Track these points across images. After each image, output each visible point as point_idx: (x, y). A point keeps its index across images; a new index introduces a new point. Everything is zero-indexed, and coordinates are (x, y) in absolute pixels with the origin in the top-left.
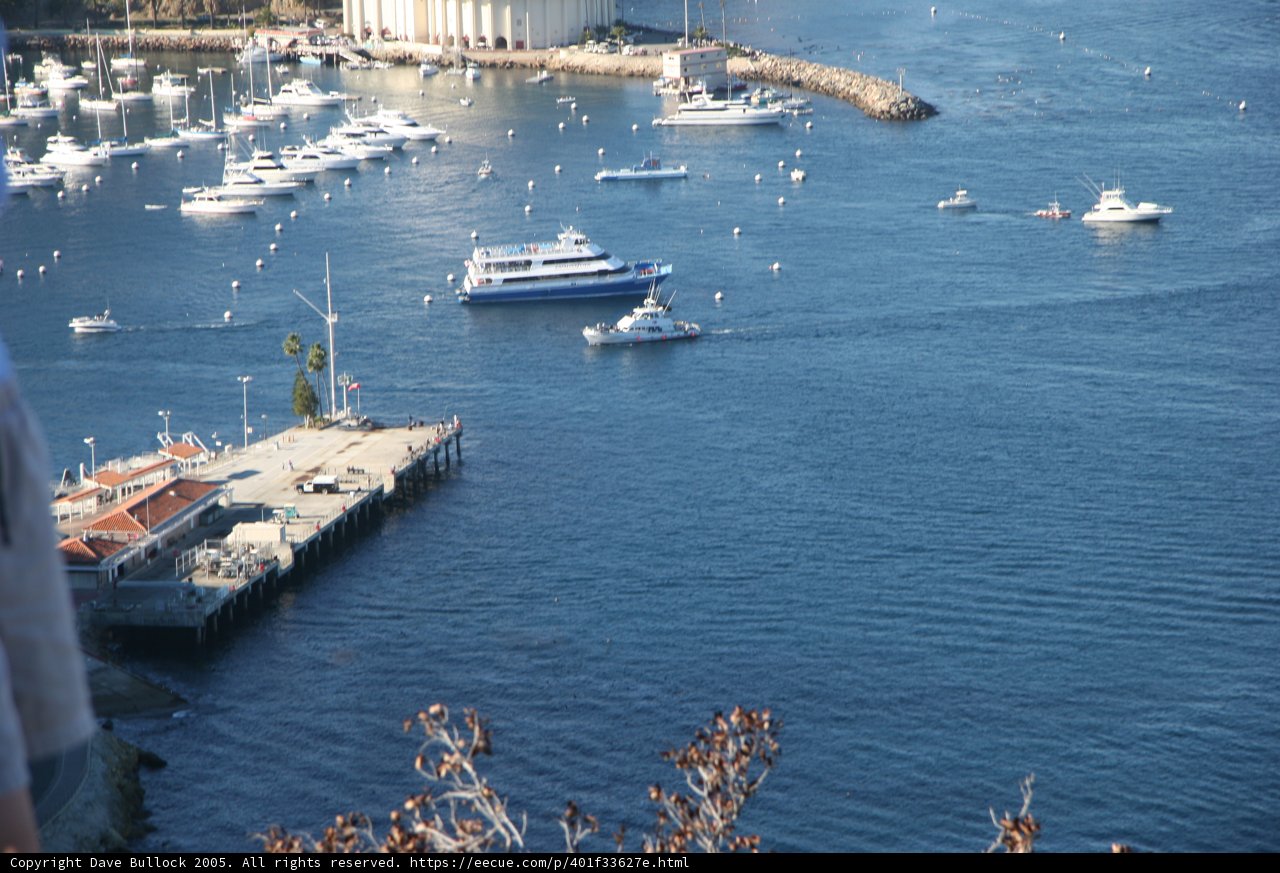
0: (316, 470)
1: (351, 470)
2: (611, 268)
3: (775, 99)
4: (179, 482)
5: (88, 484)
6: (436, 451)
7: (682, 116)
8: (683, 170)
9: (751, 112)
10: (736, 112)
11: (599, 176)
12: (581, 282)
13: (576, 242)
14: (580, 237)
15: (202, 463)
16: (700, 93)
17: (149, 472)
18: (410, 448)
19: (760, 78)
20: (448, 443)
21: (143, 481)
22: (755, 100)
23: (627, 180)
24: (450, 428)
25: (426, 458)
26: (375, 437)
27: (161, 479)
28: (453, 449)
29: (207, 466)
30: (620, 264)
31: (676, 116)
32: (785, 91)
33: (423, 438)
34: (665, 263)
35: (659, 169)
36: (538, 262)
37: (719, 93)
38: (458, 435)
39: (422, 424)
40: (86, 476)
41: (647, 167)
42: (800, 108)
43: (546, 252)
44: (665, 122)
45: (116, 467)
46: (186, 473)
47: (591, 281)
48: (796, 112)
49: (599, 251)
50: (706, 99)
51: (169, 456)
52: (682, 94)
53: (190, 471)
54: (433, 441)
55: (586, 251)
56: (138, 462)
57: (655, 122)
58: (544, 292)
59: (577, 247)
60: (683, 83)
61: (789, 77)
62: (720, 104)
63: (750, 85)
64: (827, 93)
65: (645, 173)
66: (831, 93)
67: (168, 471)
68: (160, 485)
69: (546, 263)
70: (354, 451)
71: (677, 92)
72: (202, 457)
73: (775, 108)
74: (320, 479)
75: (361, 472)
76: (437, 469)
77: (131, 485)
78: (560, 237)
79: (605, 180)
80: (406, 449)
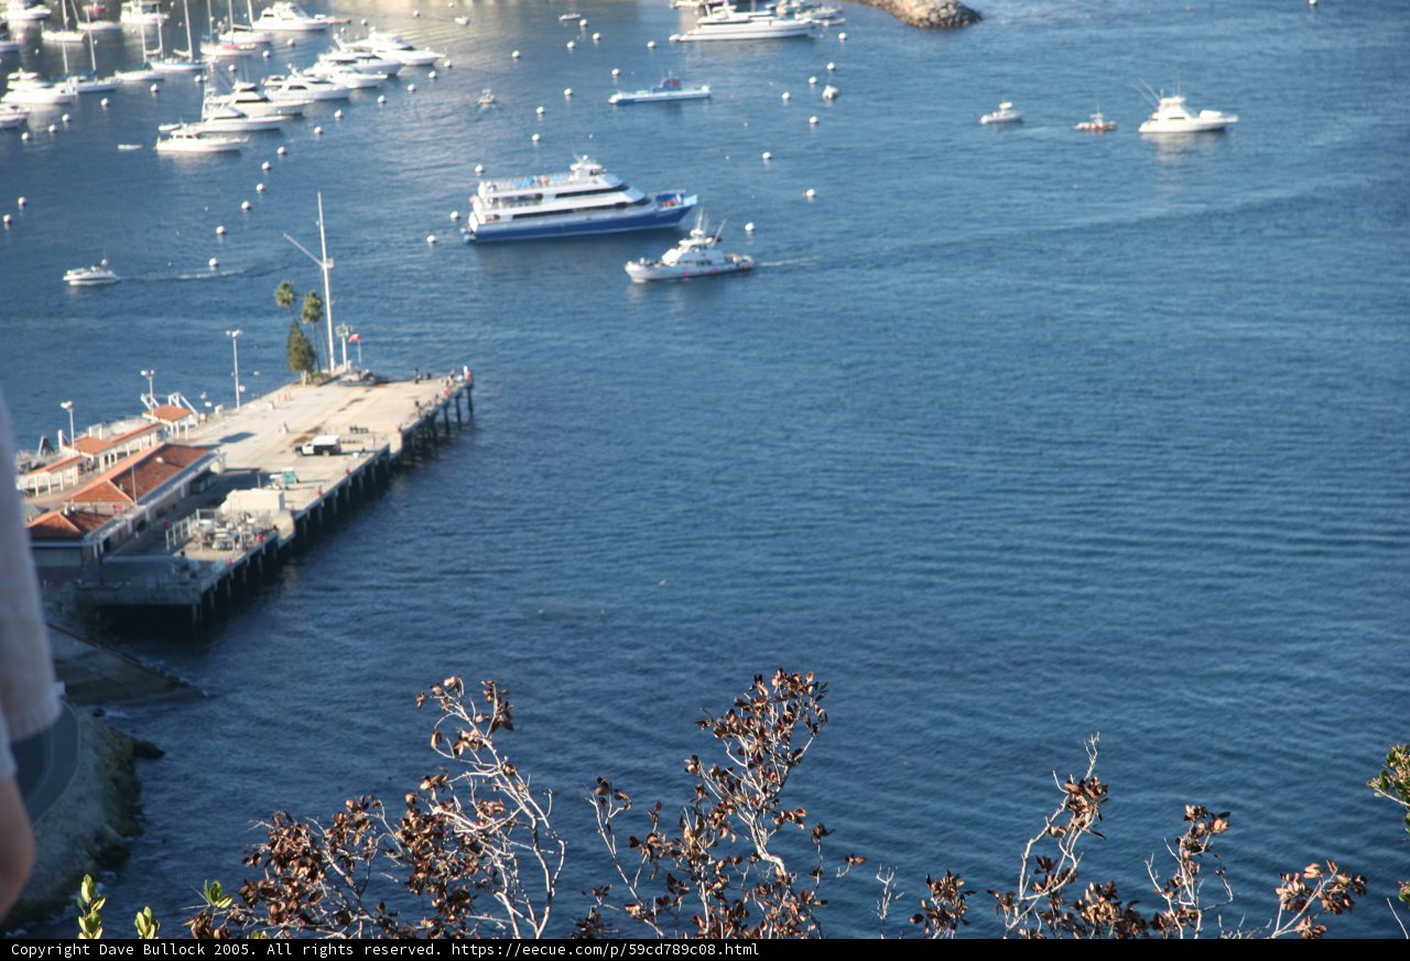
0: (316, 431)
1: (354, 429)
2: (630, 200)
3: (804, 9)
4: (167, 447)
5: (68, 452)
6: (446, 406)
7: (702, 30)
8: (705, 90)
9: (777, 24)
10: (761, 25)
11: (614, 99)
12: (597, 216)
13: (592, 173)
14: (596, 167)
15: (191, 426)
16: (721, 5)
17: (135, 438)
18: (417, 404)
20: (458, 396)
21: (127, 447)
22: (781, 11)
23: (645, 103)
24: (460, 380)
25: (435, 414)
26: (379, 392)
27: (147, 444)
28: (464, 402)
29: (195, 429)
30: (640, 196)
31: (696, 31)
33: (431, 392)
34: (689, 194)
35: (679, 89)
36: (550, 196)
37: (742, 4)
38: (469, 388)
39: (429, 377)
40: (66, 443)
41: (666, 88)
42: (831, 18)
43: (558, 184)
44: (684, 38)
45: (97, 432)
46: (174, 437)
47: (608, 215)
48: (826, 23)
49: (615, 181)
50: (728, 11)
51: (154, 420)
52: (702, 7)
53: (178, 435)
54: (442, 394)
55: (602, 183)
56: (122, 428)
57: (673, 38)
58: (558, 229)
59: (592, 178)
62: (744, 16)
65: (664, 95)
67: (154, 436)
68: (146, 451)
69: (559, 196)
70: (356, 409)
71: (696, 4)
72: (191, 420)
73: (804, 19)
74: (320, 440)
75: (365, 431)
76: (447, 424)
77: (114, 452)
78: (573, 167)
79: (621, 103)
80: (413, 404)
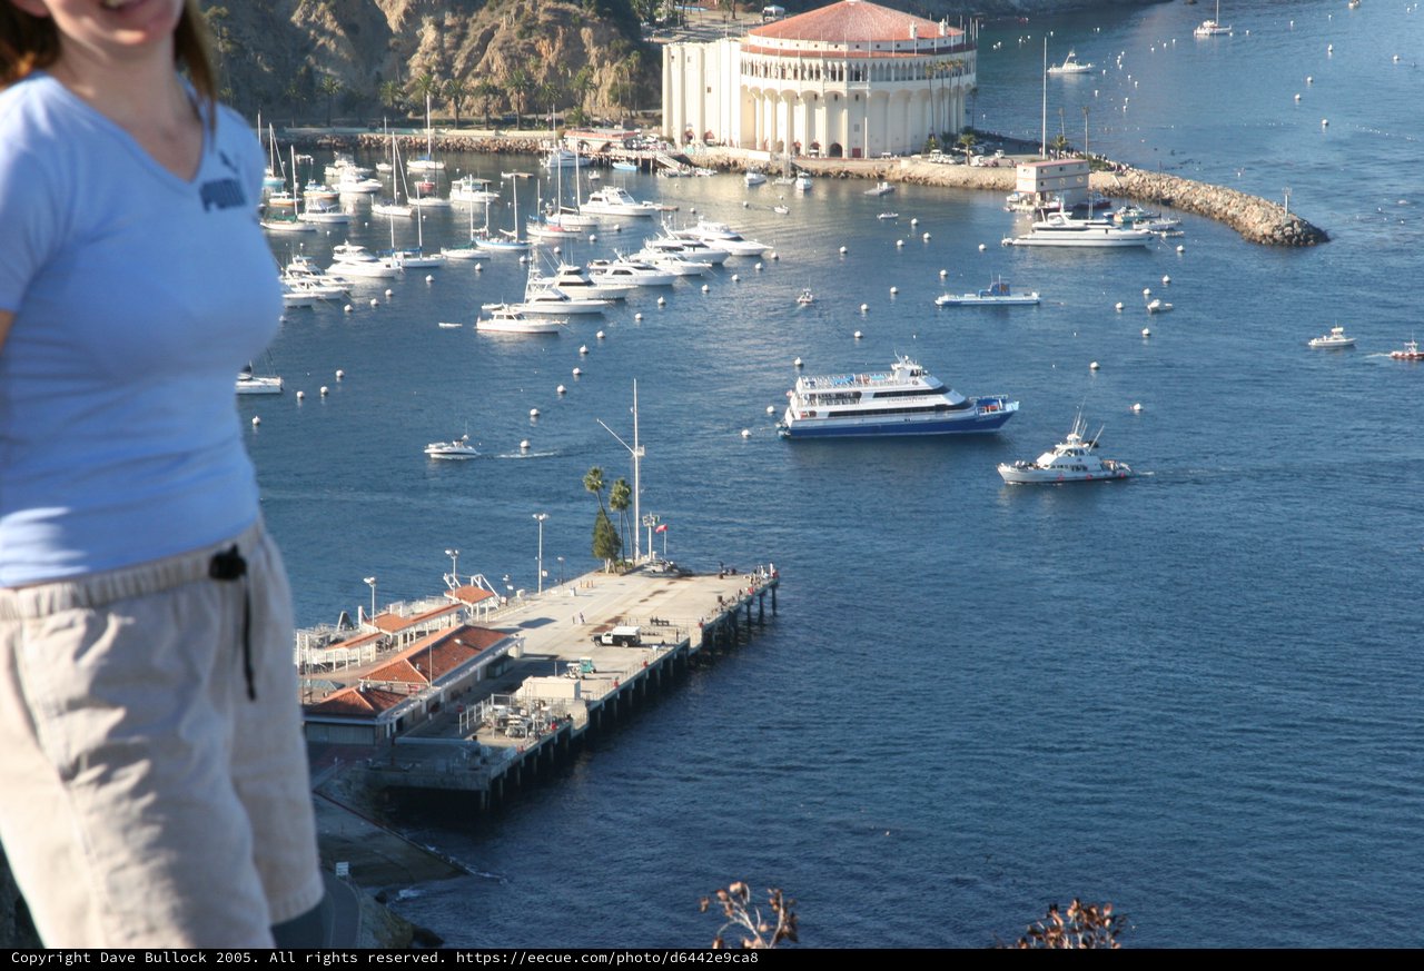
0: (616, 620)
1: (655, 621)
2: (950, 403)
3: (1142, 219)
4: (466, 628)
5: (367, 629)
6: (749, 603)
7: (1033, 235)
8: (1035, 296)
9: (1114, 233)
10: (1097, 233)
11: (940, 301)
12: (916, 418)
13: (912, 374)
14: (917, 368)
15: (491, 609)
16: (1057, 210)
17: (434, 618)
18: (720, 599)
19: (1124, 195)
20: (762, 594)
21: (426, 627)
22: (1118, 219)
23: (972, 306)
24: (765, 578)
25: (738, 610)
26: (682, 585)
27: (446, 625)
28: (767, 601)
29: (496, 612)
30: (960, 399)
31: (1029, 236)
32: (1154, 210)
33: (735, 588)
34: (1011, 400)
35: (1009, 295)
36: (868, 395)
37: (1078, 211)
38: (774, 586)
39: (734, 572)
40: (365, 619)
41: (995, 292)
42: (1170, 229)
43: (878, 383)
44: (1016, 242)
45: (398, 610)
46: (474, 619)
47: (926, 417)
48: (1164, 234)
49: (936, 383)
50: (1064, 218)
51: (455, 600)
52: (1037, 211)
53: (478, 617)
54: (746, 591)
55: (923, 384)
56: (422, 607)
57: (1005, 241)
58: (874, 428)
59: (912, 379)
60: (1038, 198)
61: (1159, 195)
62: (1079, 223)
63: (1114, 203)
64: (1202, 213)
65: (993, 299)
66: (1207, 214)
67: (454, 617)
68: (445, 632)
69: (877, 395)
70: (659, 600)
71: (1032, 208)
72: (492, 602)
73: (1143, 229)
74: (620, 630)
75: (666, 623)
76: (749, 622)
77: (413, 630)
78: (895, 367)
79: (948, 305)
80: (716, 599)
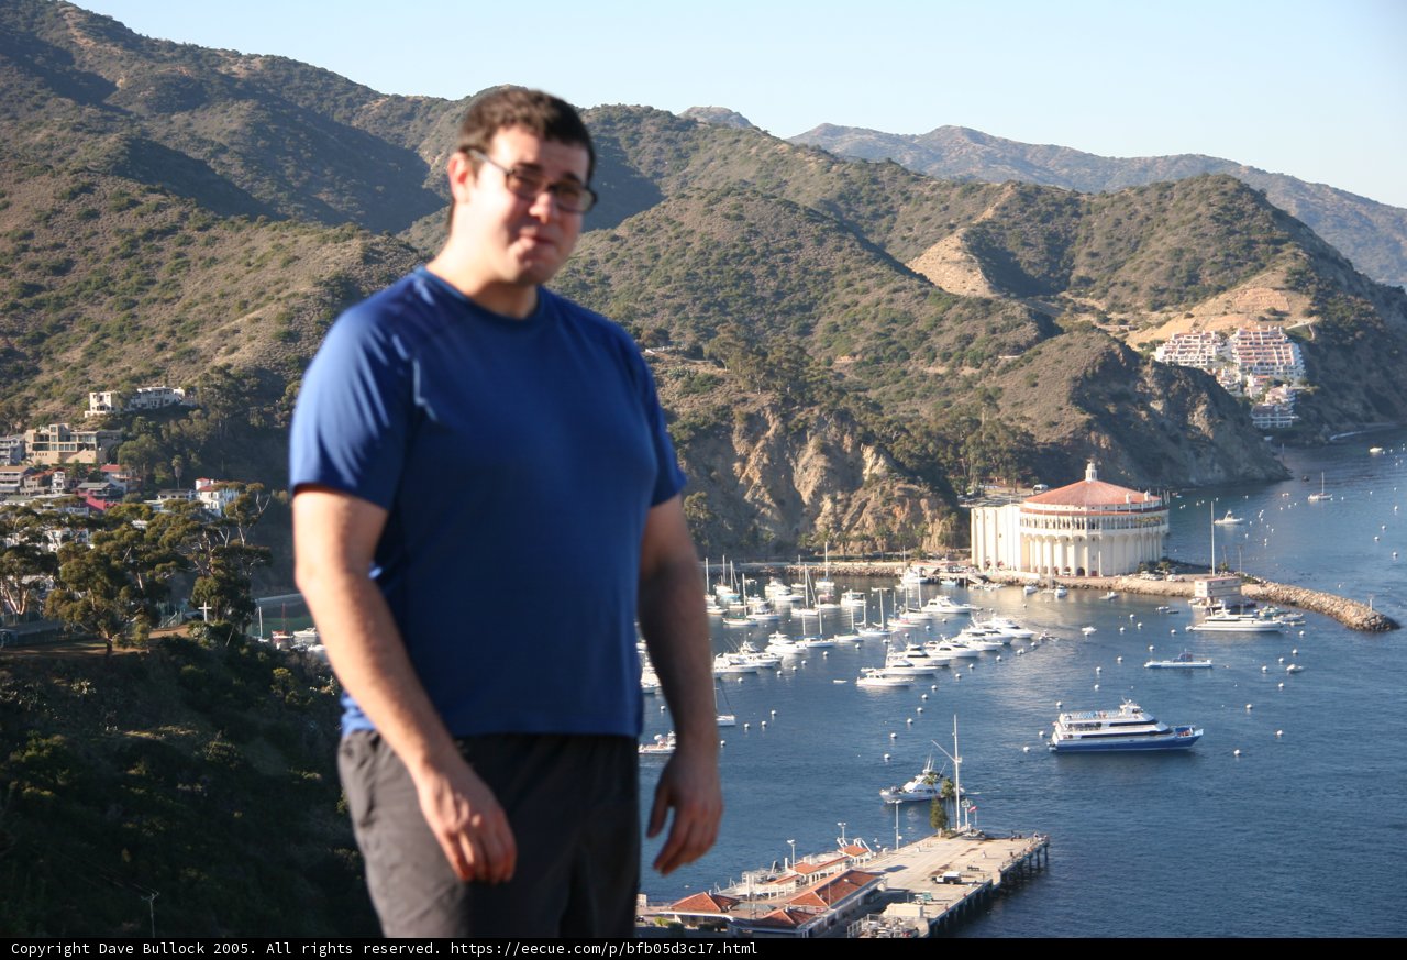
0: (946, 867)
1: (970, 868)
2: (1159, 730)
3: (1278, 614)
4: (851, 872)
5: (790, 872)
6: (1030, 856)
7: (1207, 625)
8: (1209, 662)
9: (1258, 623)
10: (1247, 623)
11: (1148, 665)
12: (1137, 739)
13: (1134, 712)
14: (1137, 707)
15: (867, 860)
16: (1220, 608)
17: (830, 865)
18: (1012, 854)
19: (1266, 599)
20: (1038, 851)
21: (827, 871)
22: (1262, 614)
23: (1167, 668)
24: (1039, 841)
25: (1023, 861)
26: (987, 845)
27: (840, 869)
28: (1042, 856)
29: (870, 862)
30: (1165, 728)
31: (1203, 625)
32: (1286, 608)
33: (1021, 847)
34: (1198, 728)
35: (1191, 661)
36: (1106, 725)
37: (1234, 609)
38: (1046, 846)
39: (1020, 837)
40: (790, 866)
41: (1183, 660)
42: (1295, 620)
43: (1111, 717)
44: (1195, 628)
45: (809, 860)
46: (856, 866)
47: (1144, 739)
48: (1292, 624)
49: (1149, 717)
50: (1225, 613)
51: (844, 854)
52: (1208, 609)
53: (859, 865)
54: (1028, 849)
55: (1141, 718)
56: (824, 858)
57: (1188, 628)
58: (1111, 746)
59: (1134, 715)
60: (1209, 601)
61: (1288, 599)
62: (1235, 617)
63: (1258, 604)
64: (1316, 610)
65: (1181, 664)
66: (1320, 611)
67: (844, 864)
68: (839, 874)
69: (1112, 725)
70: (972, 855)
71: (1205, 607)
72: (867, 856)
73: (1276, 621)
74: (948, 874)
75: (977, 869)
76: (1031, 869)
77: (819, 873)
78: (1122, 707)
79: (1154, 668)
80: (1009, 852)
